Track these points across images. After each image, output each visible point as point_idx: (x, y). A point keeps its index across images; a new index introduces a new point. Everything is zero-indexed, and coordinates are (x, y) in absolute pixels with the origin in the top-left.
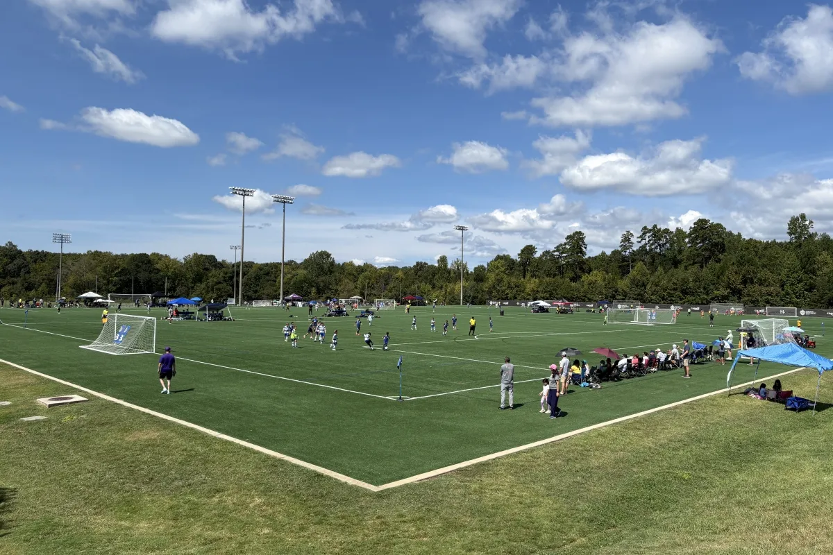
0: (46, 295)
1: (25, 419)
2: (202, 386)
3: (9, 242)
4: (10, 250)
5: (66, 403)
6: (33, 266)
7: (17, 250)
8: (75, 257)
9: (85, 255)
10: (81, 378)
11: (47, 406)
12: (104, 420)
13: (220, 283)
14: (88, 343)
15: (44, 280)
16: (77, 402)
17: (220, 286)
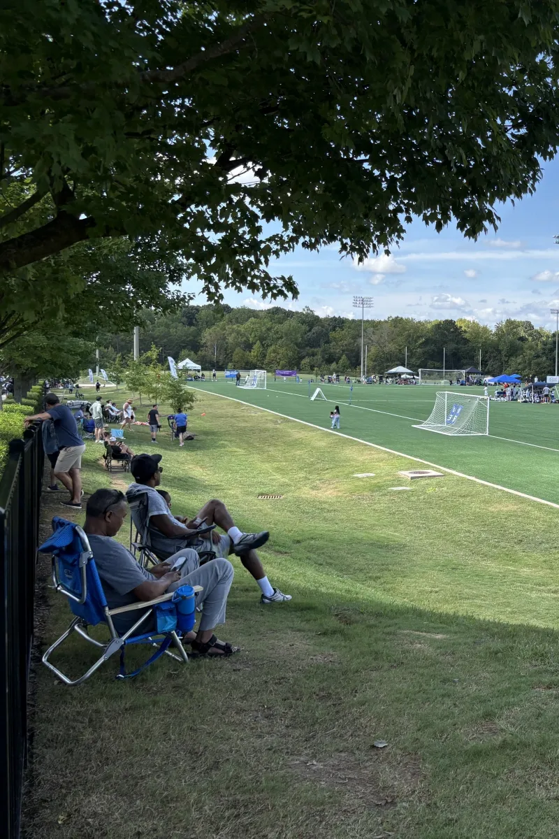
0: (347, 368)
1: (395, 489)
2: (545, 469)
3: (306, 307)
4: (307, 315)
5: (425, 477)
6: (332, 334)
7: (314, 315)
8: (375, 325)
9: (385, 322)
10: (428, 456)
11: (409, 479)
12: (463, 493)
13: (538, 357)
14: (420, 423)
15: (343, 351)
16: (434, 476)
17: (539, 360)
